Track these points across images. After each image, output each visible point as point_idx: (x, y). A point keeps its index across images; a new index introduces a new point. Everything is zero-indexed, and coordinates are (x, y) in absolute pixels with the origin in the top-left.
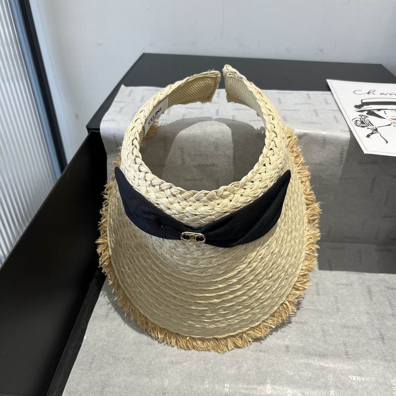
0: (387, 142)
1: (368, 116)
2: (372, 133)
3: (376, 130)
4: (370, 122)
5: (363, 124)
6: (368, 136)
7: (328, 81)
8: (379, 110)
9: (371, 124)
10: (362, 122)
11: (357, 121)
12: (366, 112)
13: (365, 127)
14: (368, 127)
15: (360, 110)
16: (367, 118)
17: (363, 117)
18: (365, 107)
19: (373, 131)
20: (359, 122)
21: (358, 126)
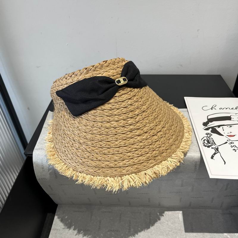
0: (225, 163)
1: (212, 134)
2: (215, 154)
3: (217, 149)
4: (213, 140)
5: (209, 143)
6: (212, 157)
7: (185, 98)
8: (219, 126)
9: (215, 143)
11: (204, 140)
12: (211, 129)
15: (207, 127)
16: (212, 137)
17: (209, 136)
18: (211, 124)
19: (216, 151)
20: (206, 142)
21: (206, 146)
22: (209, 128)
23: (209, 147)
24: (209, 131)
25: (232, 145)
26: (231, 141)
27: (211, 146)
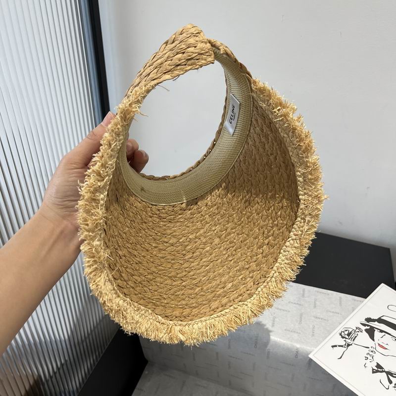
0: (340, 358)
1: (364, 331)
2: (342, 346)
3: (349, 345)
4: (356, 337)
5: (348, 335)
6: (334, 346)
8: (382, 331)
9: (354, 339)
10: (349, 334)
11: (346, 331)
12: (369, 327)
13: (344, 339)
14: (347, 340)
15: (367, 323)
16: (360, 333)
17: (358, 330)
18: (375, 325)
19: (345, 345)
20: (346, 333)
21: (341, 335)
22: (368, 326)
23: (343, 337)
24: (363, 328)
25: (371, 353)
26: (374, 350)
27: (346, 338)
